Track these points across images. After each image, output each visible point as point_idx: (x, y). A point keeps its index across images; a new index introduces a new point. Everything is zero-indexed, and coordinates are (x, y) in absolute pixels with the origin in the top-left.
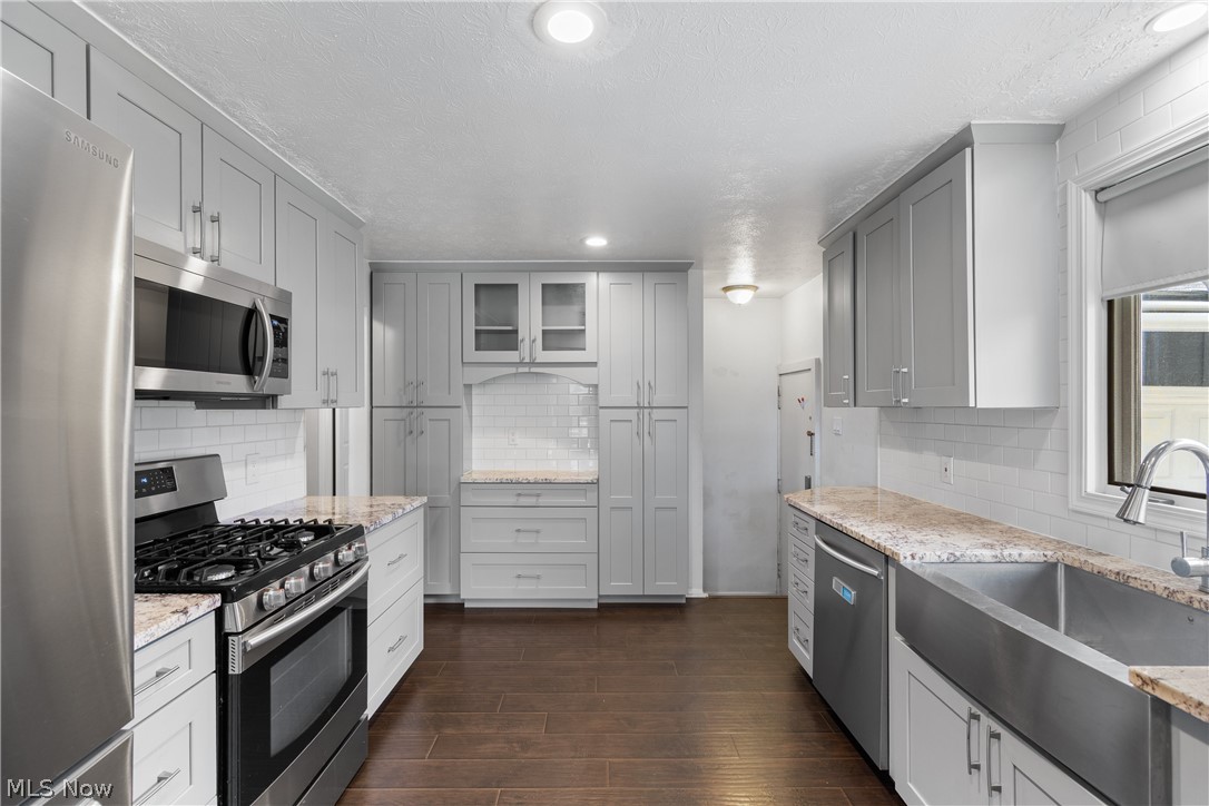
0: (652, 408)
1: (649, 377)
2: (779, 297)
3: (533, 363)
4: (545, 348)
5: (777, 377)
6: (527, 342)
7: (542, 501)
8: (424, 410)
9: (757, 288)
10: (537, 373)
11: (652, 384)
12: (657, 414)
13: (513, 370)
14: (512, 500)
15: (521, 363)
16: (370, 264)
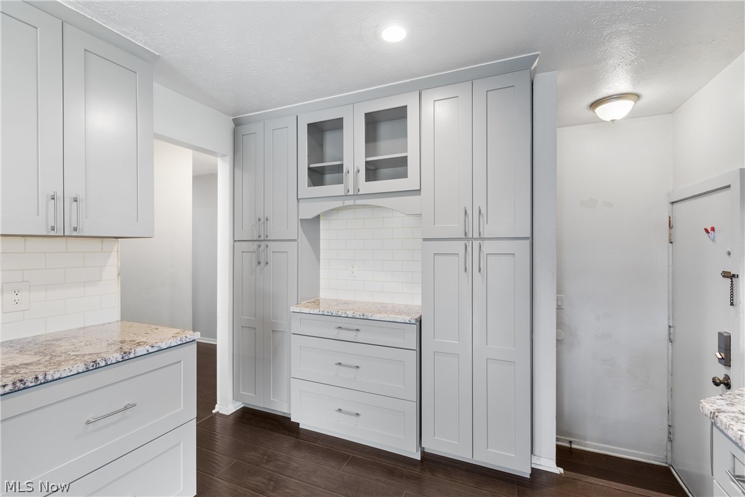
0: (481, 239)
1: (480, 202)
2: (670, 110)
3: (357, 195)
4: (368, 179)
5: (667, 206)
6: (351, 173)
7: (361, 337)
8: (268, 243)
9: (637, 96)
10: (364, 206)
11: (484, 211)
12: (488, 247)
13: (338, 204)
14: (334, 333)
15: (346, 196)
16: (233, 120)
